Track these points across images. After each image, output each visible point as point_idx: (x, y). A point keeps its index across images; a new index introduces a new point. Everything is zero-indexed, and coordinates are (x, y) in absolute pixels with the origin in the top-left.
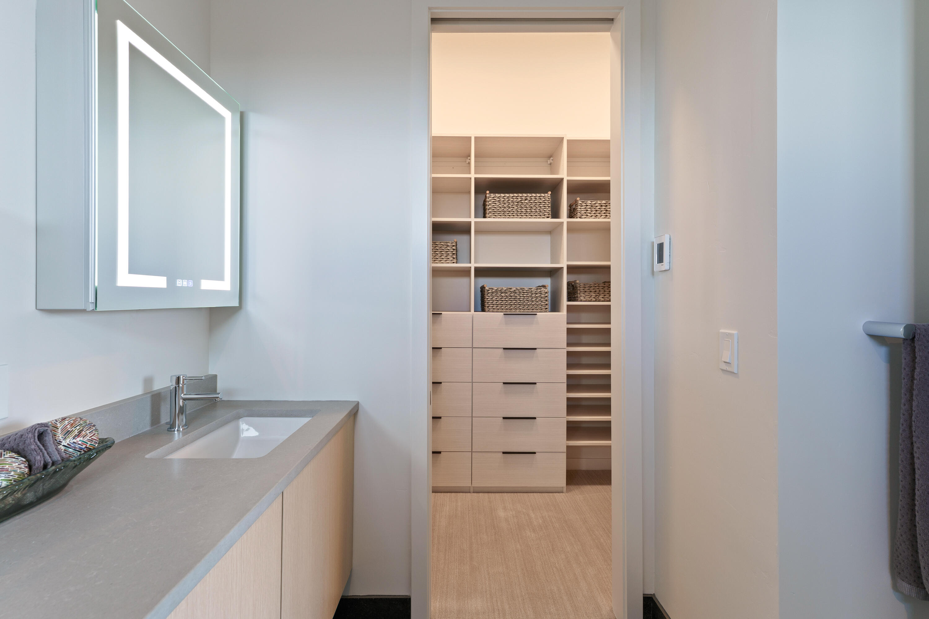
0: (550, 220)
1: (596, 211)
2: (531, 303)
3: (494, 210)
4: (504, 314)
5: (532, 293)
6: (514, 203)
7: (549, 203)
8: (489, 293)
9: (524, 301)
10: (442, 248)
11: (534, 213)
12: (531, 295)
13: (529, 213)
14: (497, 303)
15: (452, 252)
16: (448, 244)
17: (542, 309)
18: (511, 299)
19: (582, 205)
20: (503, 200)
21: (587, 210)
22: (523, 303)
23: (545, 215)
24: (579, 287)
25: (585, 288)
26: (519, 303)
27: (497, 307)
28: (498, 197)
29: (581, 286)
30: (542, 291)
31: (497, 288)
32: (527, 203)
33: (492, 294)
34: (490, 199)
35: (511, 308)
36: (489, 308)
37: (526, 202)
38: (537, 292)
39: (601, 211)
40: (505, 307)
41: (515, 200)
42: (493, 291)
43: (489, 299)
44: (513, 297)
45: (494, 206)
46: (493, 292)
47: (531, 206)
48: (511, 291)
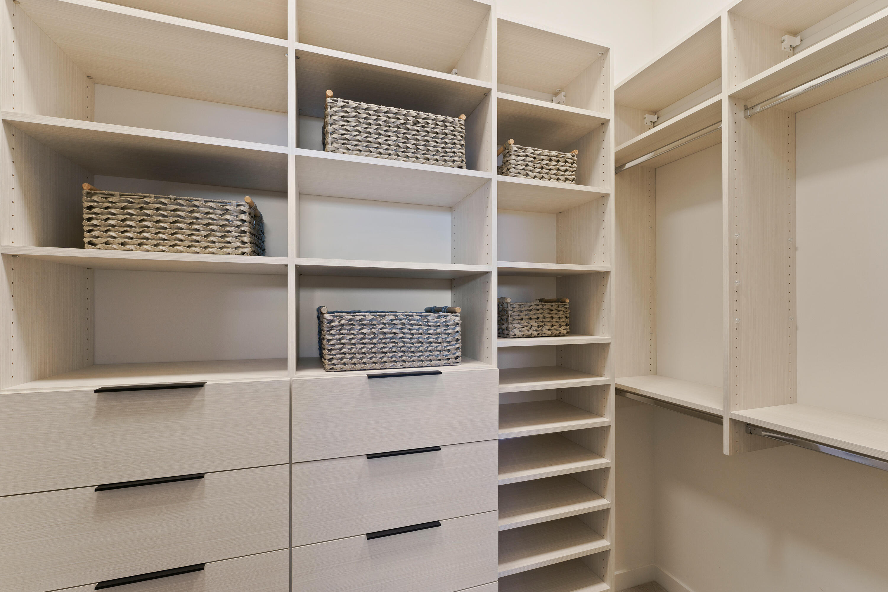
0: (465, 172)
1: (542, 168)
2: (428, 347)
3: (345, 136)
4: (370, 377)
5: (430, 326)
6: (389, 127)
7: (462, 137)
8: (333, 326)
9: (413, 344)
10: (211, 216)
11: (433, 155)
12: (428, 330)
13: (423, 154)
14: (353, 351)
15: (238, 226)
16: (228, 207)
17: (449, 359)
18: (383, 341)
19: (519, 154)
20: (366, 116)
21: (527, 165)
22: (410, 348)
23: (454, 161)
24: (512, 311)
25: (521, 312)
26: (400, 348)
27: (351, 358)
28: (353, 108)
29: (514, 310)
30: (449, 321)
31: (353, 316)
32: (418, 131)
33: (340, 330)
34: (335, 109)
35: (384, 359)
36: (334, 362)
37: (416, 128)
38: (438, 324)
39: (550, 170)
40: (371, 358)
41: (393, 120)
42: (343, 322)
43: (332, 342)
44: (388, 336)
45: (345, 127)
46: (343, 325)
47: (426, 138)
48: (384, 321)
